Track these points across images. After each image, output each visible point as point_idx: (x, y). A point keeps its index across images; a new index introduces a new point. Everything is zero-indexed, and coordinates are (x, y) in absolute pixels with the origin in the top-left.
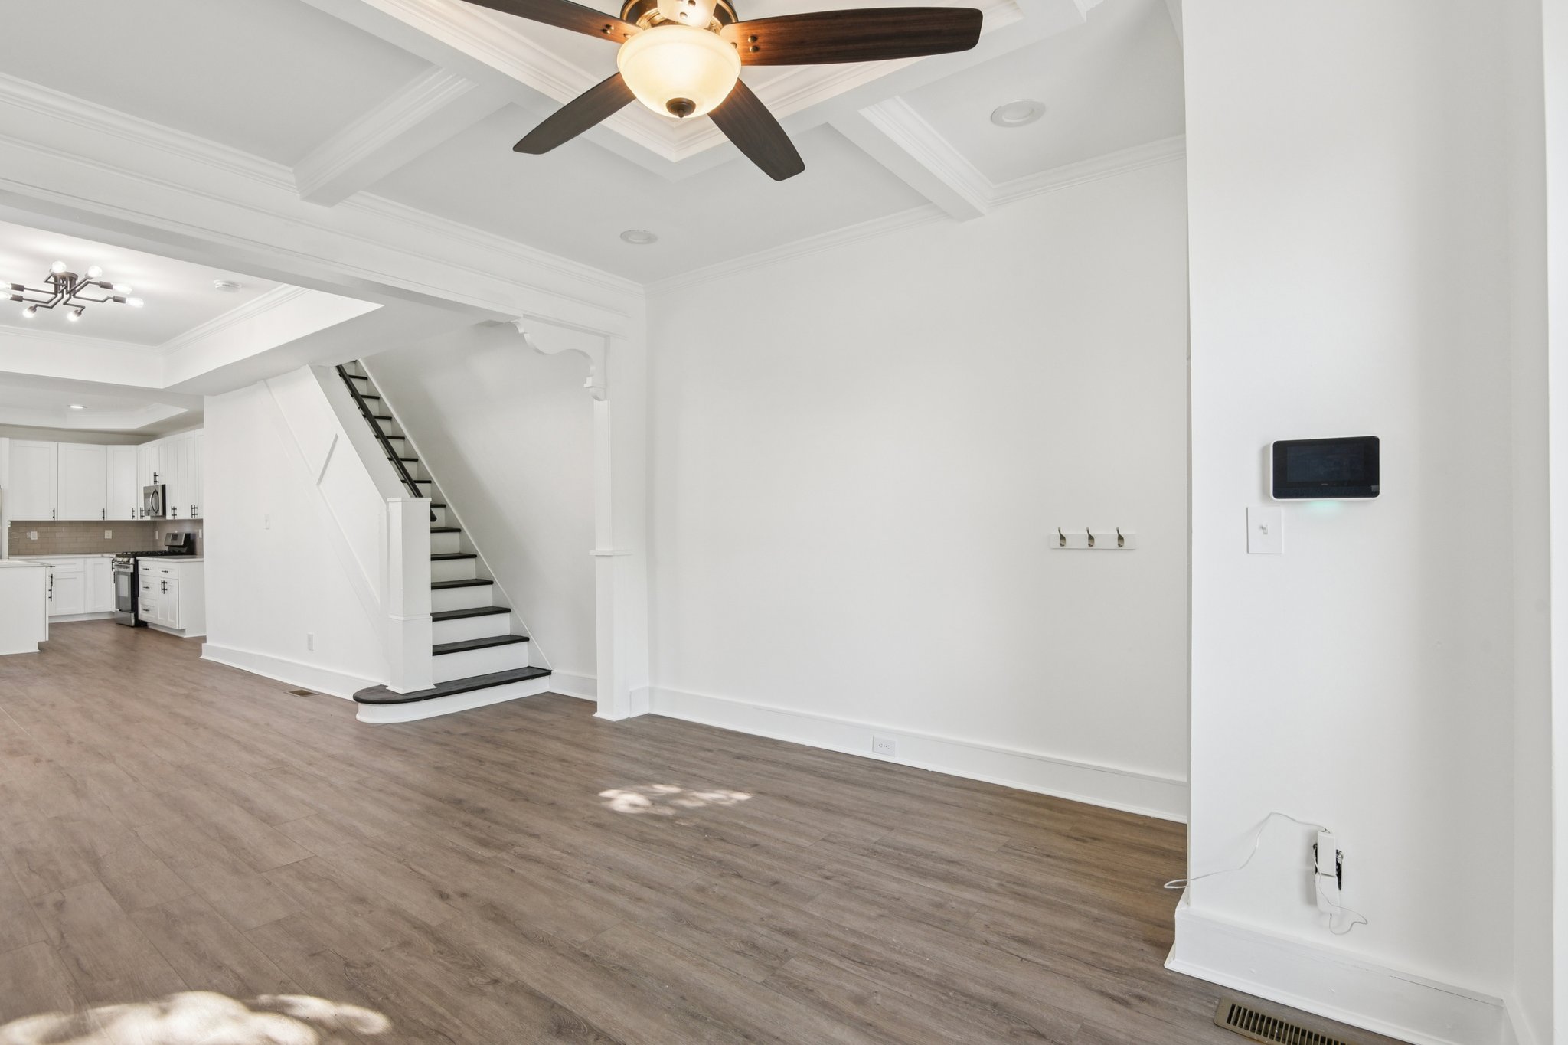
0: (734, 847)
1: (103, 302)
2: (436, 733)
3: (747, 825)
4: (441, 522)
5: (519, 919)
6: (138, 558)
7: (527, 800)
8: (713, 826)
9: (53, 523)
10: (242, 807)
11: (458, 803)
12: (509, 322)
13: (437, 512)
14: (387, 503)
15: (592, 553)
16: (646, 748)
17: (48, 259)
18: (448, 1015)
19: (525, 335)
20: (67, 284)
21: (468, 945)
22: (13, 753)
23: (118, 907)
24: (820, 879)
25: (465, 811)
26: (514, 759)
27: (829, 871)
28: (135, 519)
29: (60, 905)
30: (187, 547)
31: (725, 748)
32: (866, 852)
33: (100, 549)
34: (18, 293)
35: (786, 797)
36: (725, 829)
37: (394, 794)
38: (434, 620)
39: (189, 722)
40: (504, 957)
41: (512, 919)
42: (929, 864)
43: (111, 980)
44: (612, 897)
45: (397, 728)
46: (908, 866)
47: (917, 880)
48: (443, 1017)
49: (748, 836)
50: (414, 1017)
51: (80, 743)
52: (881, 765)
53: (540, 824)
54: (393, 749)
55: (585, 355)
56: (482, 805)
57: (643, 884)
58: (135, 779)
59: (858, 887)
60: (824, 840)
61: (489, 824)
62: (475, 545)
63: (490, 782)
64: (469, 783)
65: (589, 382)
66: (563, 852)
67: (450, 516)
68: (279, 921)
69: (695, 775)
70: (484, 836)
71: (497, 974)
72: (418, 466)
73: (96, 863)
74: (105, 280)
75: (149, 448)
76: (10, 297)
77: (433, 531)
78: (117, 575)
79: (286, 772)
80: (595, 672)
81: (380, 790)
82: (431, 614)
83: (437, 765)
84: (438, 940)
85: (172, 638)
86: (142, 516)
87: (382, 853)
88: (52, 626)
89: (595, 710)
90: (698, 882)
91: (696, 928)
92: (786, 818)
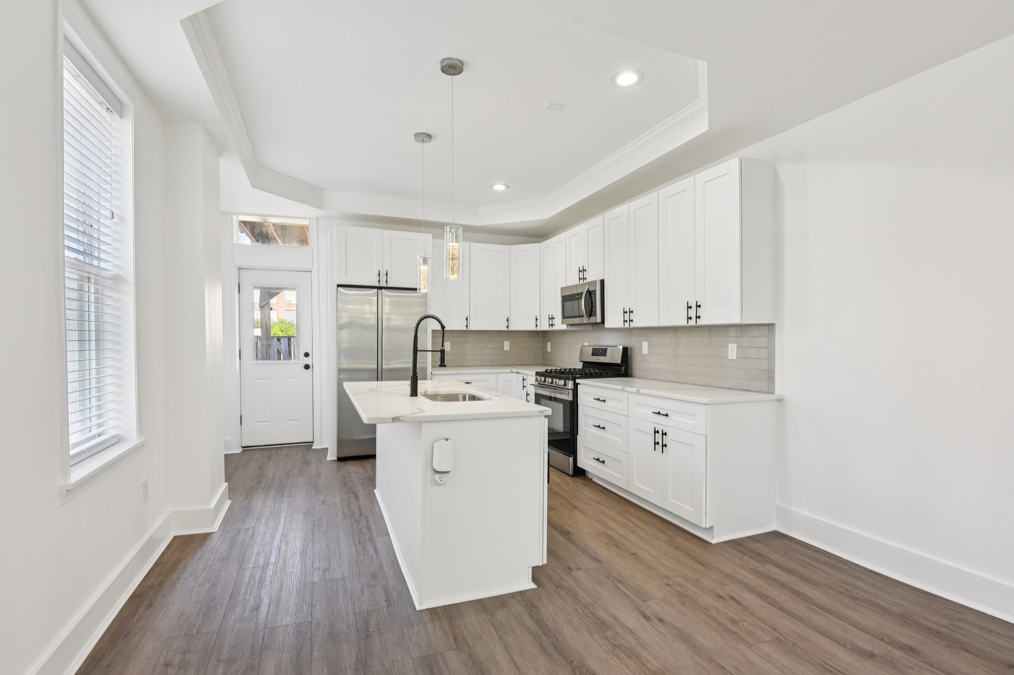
6: (578, 381)
28: (535, 329)
30: (624, 366)
33: (497, 362)
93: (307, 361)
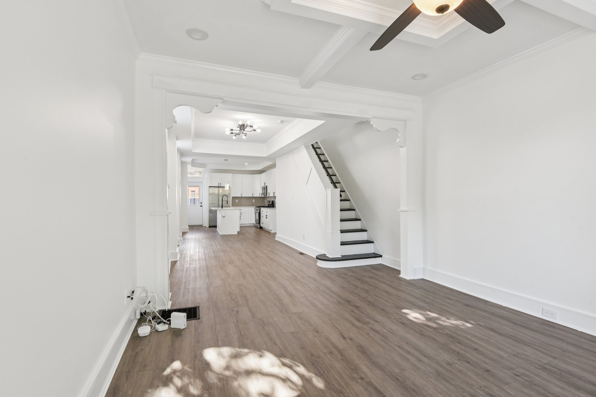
0: (466, 348)
1: (251, 131)
2: (342, 274)
3: (472, 339)
4: (343, 198)
5: (371, 355)
6: (260, 208)
7: (374, 306)
8: (454, 335)
9: (241, 197)
10: (284, 290)
11: (349, 302)
12: (368, 121)
13: (343, 194)
14: (326, 191)
15: (399, 210)
16: (421, 294)
17: (237, 120)
18: (345, 387)
19: (373, 125)
20: (242, 127)
21: (352, 360)
22: (230, 263)
23: (251, 316)
24: (512, 375)
25: (351, 306)
26: (368, 289)
27: (518, 372)
28: (260, 196)
29: (237, 312)
30: (272, 205)
31: (459, 300)
32: (540, 367)
33: (251, 205)
34: (232, 131)
35: (493, 329)
36: (460, 338)
37: (328, 294)
38: (341, 232)
39: (271, 259)
40: (365, 370)
41: (368, 354)
42: (581, 383)
43: (248, 340)
44: (408, 356)
45: (329, 270)
46: (567, 381)
47: (573, 390)
48: (343, 387)
49: (472, 344)
50: (333, 383)
51: (245, 262)
52: (547, 323)
53: (379, 317)
54: (328, 277)
55: (396, 130)
56: (358, 305)
57: (422, 354)
58: (258, 276)
59: (535, 385)
60: (514, 355)
61: (360, 313)
62: (355, 206)
63: (360, 296)
64: (352, 295)
65: (398, 140)
66: (388, 331)
67: (346, 195)
68: (292, 332)
69: (445, 310)
70: (358, 317)
71: (363, 376)
72: (336, 177)
73: (247, 300)
74: (251, 125)
75: (263, 175)
76: (230, 133)
77: (341, 200)
78: (256, 212)
79: (296, 280)
80: (400, 258)
81: (324, 292)
82: (340, 230)
83: (342, 286)
84: (342, 355)
85: (268, 232)
86: (261, 195)
87: (324, 315)
88: (241, 227)
89: (400, 274)
90: (448, 360)
91: (448, 382)
92: (493, 340)
93: (201, 205)
